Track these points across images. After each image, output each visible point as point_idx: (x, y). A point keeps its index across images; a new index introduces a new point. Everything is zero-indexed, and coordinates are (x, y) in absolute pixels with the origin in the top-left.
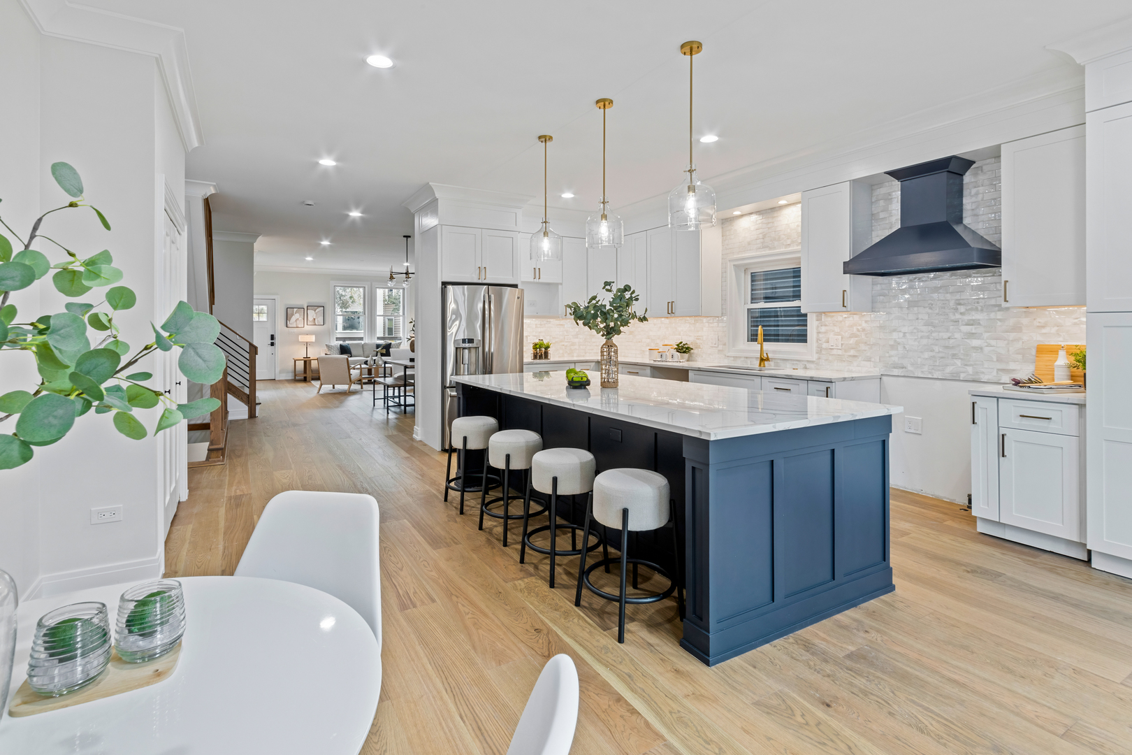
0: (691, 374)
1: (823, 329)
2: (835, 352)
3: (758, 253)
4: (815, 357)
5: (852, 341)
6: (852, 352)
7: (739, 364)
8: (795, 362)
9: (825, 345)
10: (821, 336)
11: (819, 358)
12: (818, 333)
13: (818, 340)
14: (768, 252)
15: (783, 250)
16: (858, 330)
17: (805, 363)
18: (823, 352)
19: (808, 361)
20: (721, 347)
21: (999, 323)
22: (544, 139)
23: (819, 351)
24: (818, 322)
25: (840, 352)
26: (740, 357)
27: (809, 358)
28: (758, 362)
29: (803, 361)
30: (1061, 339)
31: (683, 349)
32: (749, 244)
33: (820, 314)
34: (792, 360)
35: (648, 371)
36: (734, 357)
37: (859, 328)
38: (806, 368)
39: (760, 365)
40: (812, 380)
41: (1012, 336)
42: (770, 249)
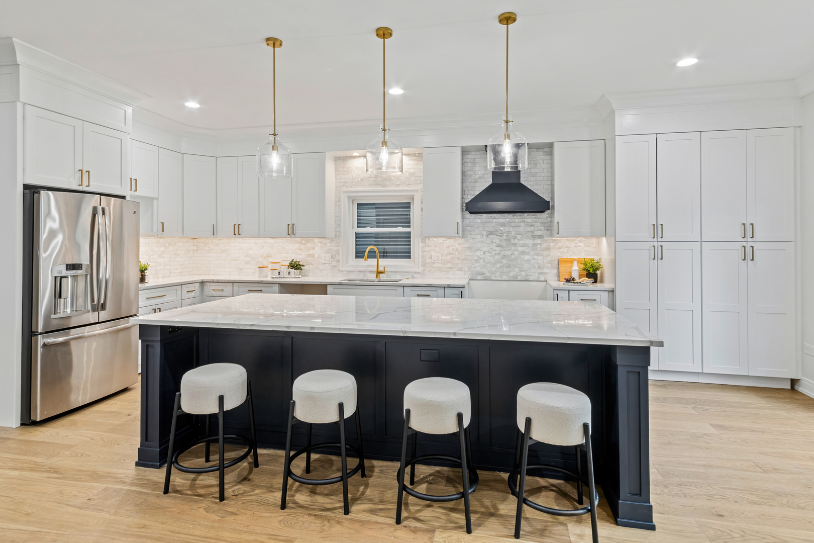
0: (329, 289)
1: (427, 249)
2: (436, 265)
3: (371, 189)
4: (420, 269)
5: (449, 257)
6: (449, 265)
7: (353, 276)
8: (404, 274)
9: (428, 261)
10: (425, 254)
11: (424, 270)
12: (423, 251)
13: (423, 257)
14: (380, 188)
15: (393, 188)
16: (453, 250)
17: (413, 274)
18: (427, 266)
19: (415, 273)
20: (334, 263)
21: (539, 246)
22: (273, 42)
23: (424, 264)
24: (423, 244)
25: (440, 265)
26: (353, 271)
27: (417, 270)
28: (375, 275)
29: (411, 272)
30: (569, 255)
31: (295, 266)
32: (362, 180)
33: (425, 238)
34: (401, 272)
35: (276, 288)
36: (347, 271)
37: (454, 248)
38: (413, 277)
39: (377, 277)
40: (449, 287)
41: (545, 253)
42: (382, 186)
